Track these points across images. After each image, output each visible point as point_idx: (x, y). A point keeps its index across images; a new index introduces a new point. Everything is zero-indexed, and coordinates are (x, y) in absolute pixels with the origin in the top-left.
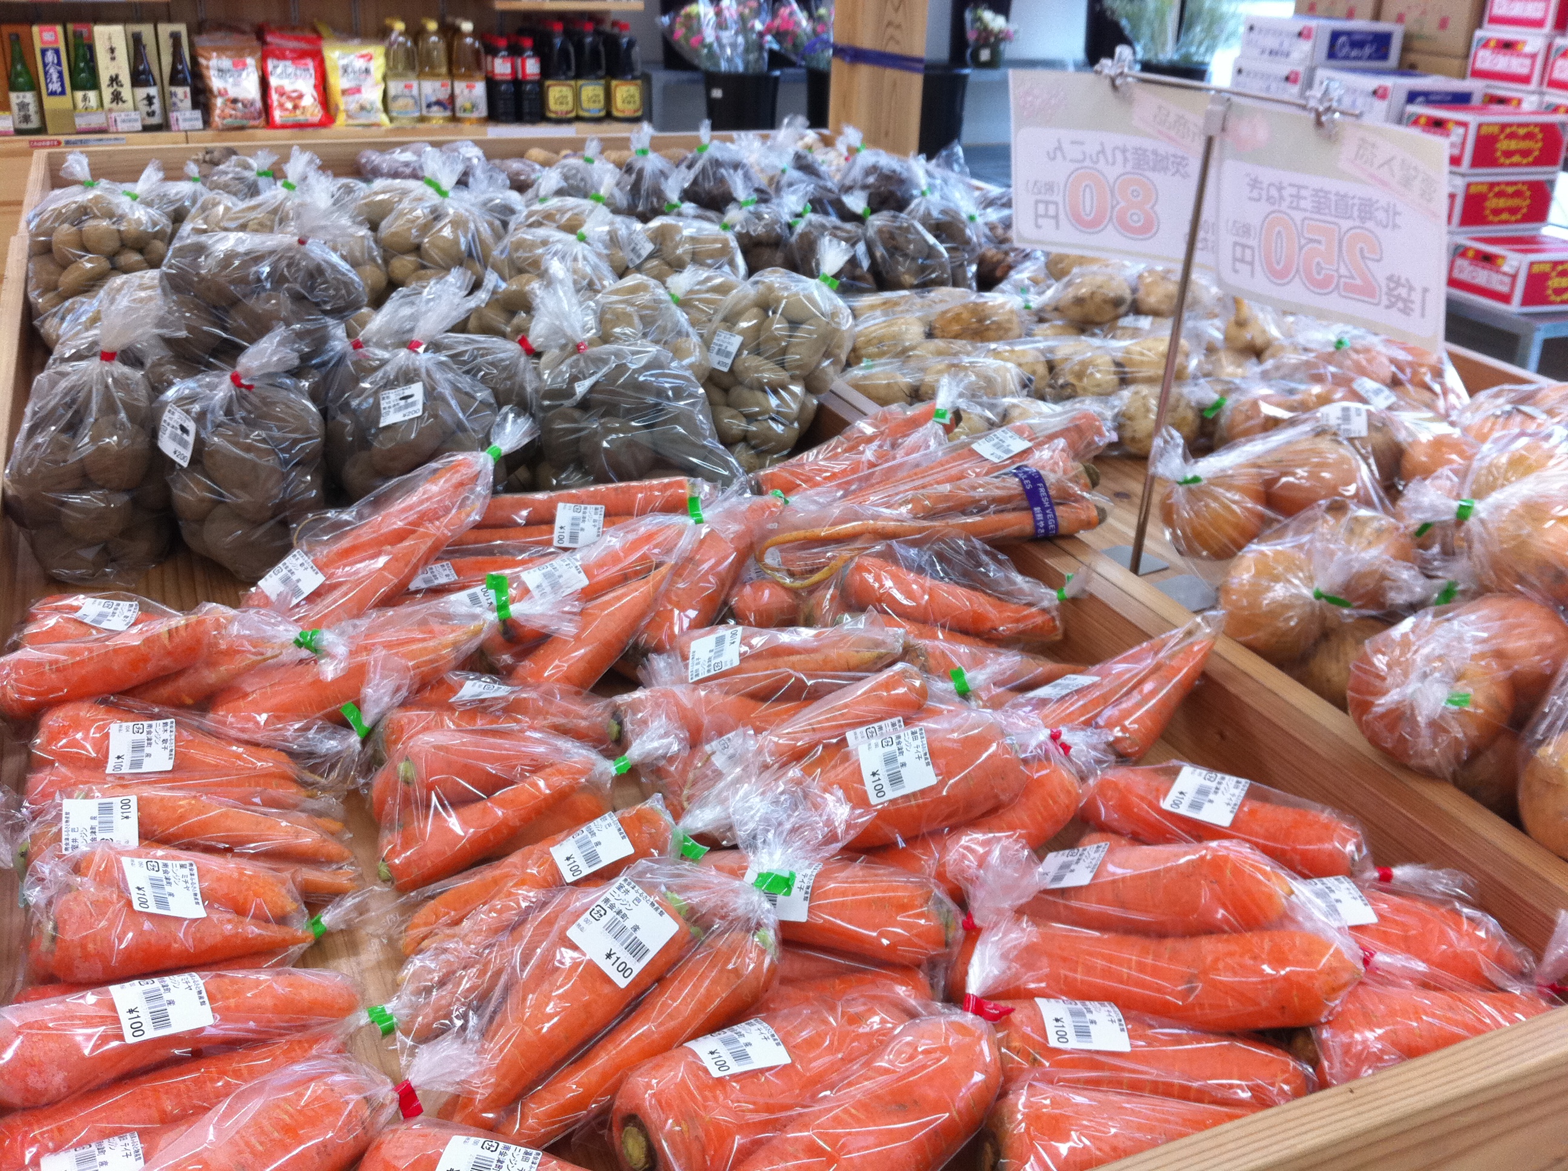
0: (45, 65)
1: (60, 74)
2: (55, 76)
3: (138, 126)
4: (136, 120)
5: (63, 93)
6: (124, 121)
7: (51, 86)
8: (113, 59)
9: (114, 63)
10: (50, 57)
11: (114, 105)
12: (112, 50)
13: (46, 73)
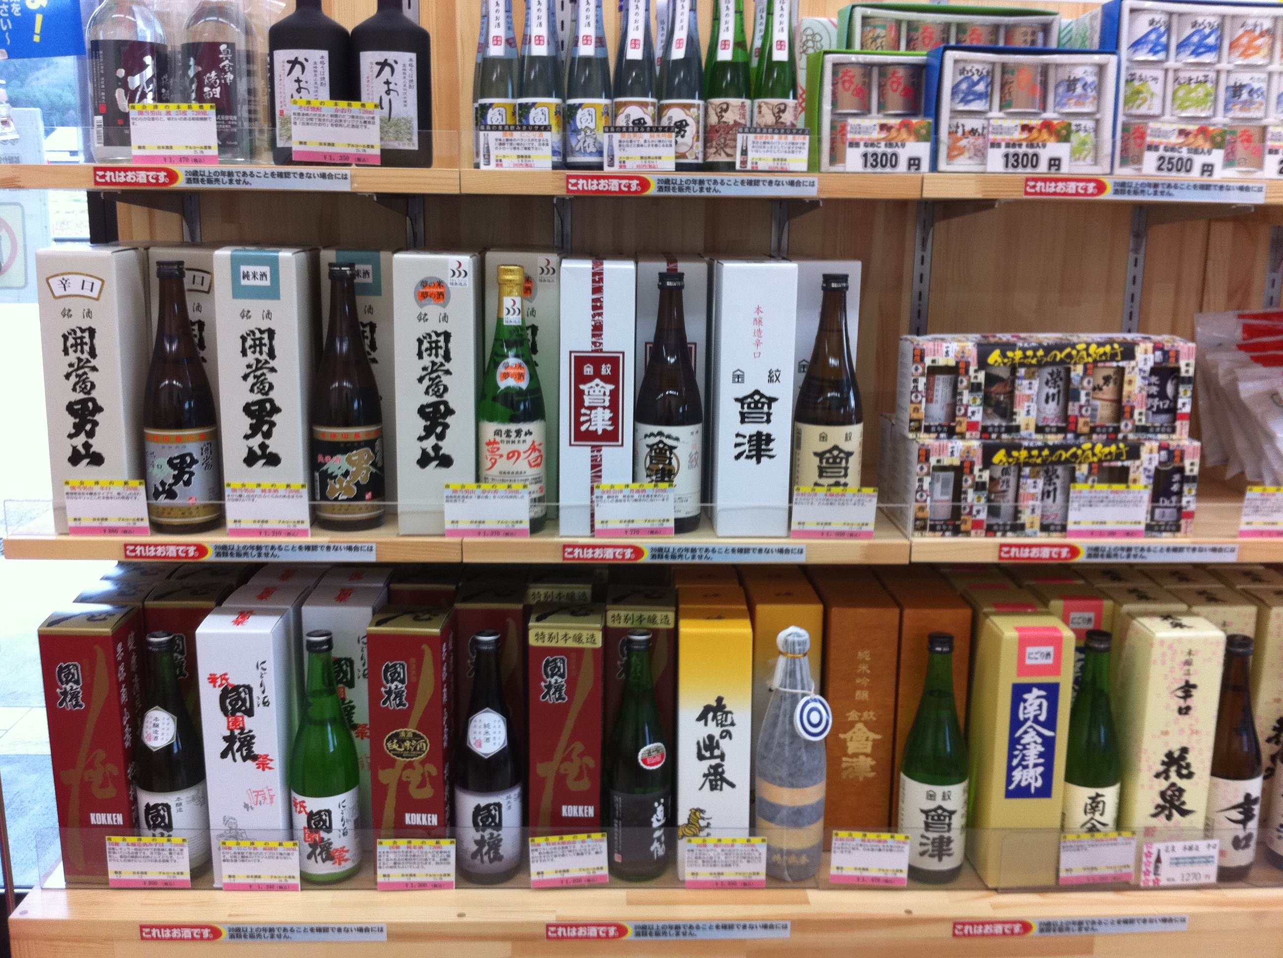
0: (1016, 723)
1: (1049, 744)
2: (1034, 751)
3: (1210, 873)
4: (1207, 860)
5: (1045, 791)
6: (1177, 862)
7: (1017, 774)
8: (1184, 711)
9: (1185, 720)
10: (1034, 703)
11: (1161, 822)
12: (1188, 689)
13: (1014, 742)
